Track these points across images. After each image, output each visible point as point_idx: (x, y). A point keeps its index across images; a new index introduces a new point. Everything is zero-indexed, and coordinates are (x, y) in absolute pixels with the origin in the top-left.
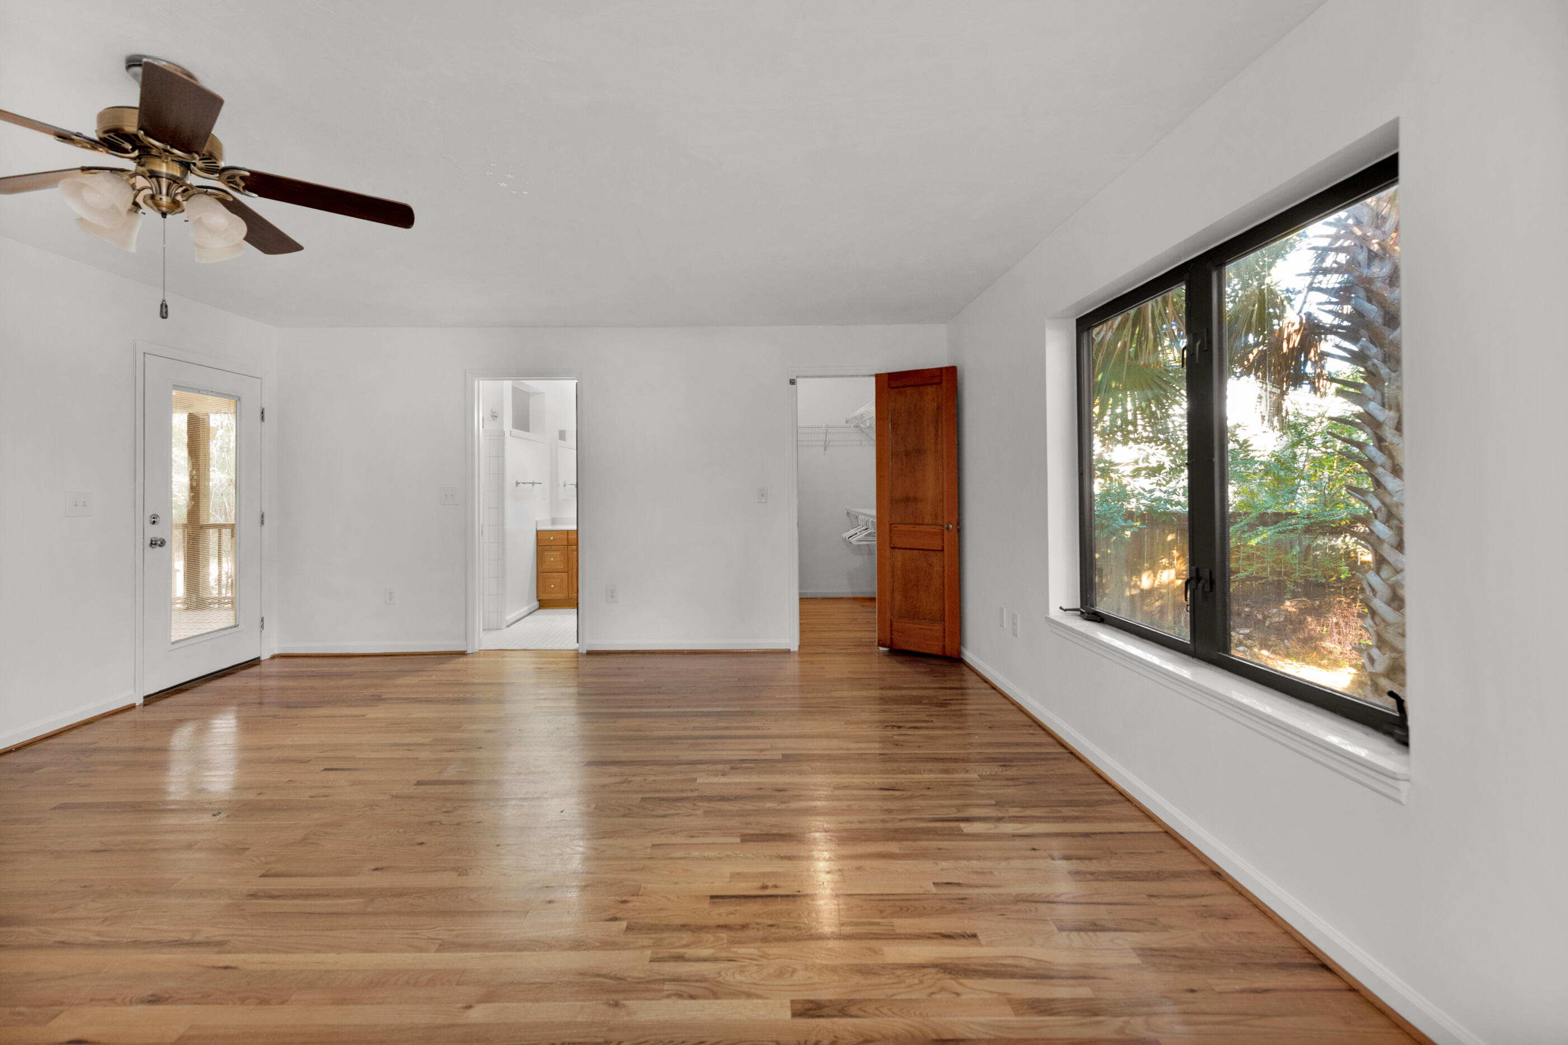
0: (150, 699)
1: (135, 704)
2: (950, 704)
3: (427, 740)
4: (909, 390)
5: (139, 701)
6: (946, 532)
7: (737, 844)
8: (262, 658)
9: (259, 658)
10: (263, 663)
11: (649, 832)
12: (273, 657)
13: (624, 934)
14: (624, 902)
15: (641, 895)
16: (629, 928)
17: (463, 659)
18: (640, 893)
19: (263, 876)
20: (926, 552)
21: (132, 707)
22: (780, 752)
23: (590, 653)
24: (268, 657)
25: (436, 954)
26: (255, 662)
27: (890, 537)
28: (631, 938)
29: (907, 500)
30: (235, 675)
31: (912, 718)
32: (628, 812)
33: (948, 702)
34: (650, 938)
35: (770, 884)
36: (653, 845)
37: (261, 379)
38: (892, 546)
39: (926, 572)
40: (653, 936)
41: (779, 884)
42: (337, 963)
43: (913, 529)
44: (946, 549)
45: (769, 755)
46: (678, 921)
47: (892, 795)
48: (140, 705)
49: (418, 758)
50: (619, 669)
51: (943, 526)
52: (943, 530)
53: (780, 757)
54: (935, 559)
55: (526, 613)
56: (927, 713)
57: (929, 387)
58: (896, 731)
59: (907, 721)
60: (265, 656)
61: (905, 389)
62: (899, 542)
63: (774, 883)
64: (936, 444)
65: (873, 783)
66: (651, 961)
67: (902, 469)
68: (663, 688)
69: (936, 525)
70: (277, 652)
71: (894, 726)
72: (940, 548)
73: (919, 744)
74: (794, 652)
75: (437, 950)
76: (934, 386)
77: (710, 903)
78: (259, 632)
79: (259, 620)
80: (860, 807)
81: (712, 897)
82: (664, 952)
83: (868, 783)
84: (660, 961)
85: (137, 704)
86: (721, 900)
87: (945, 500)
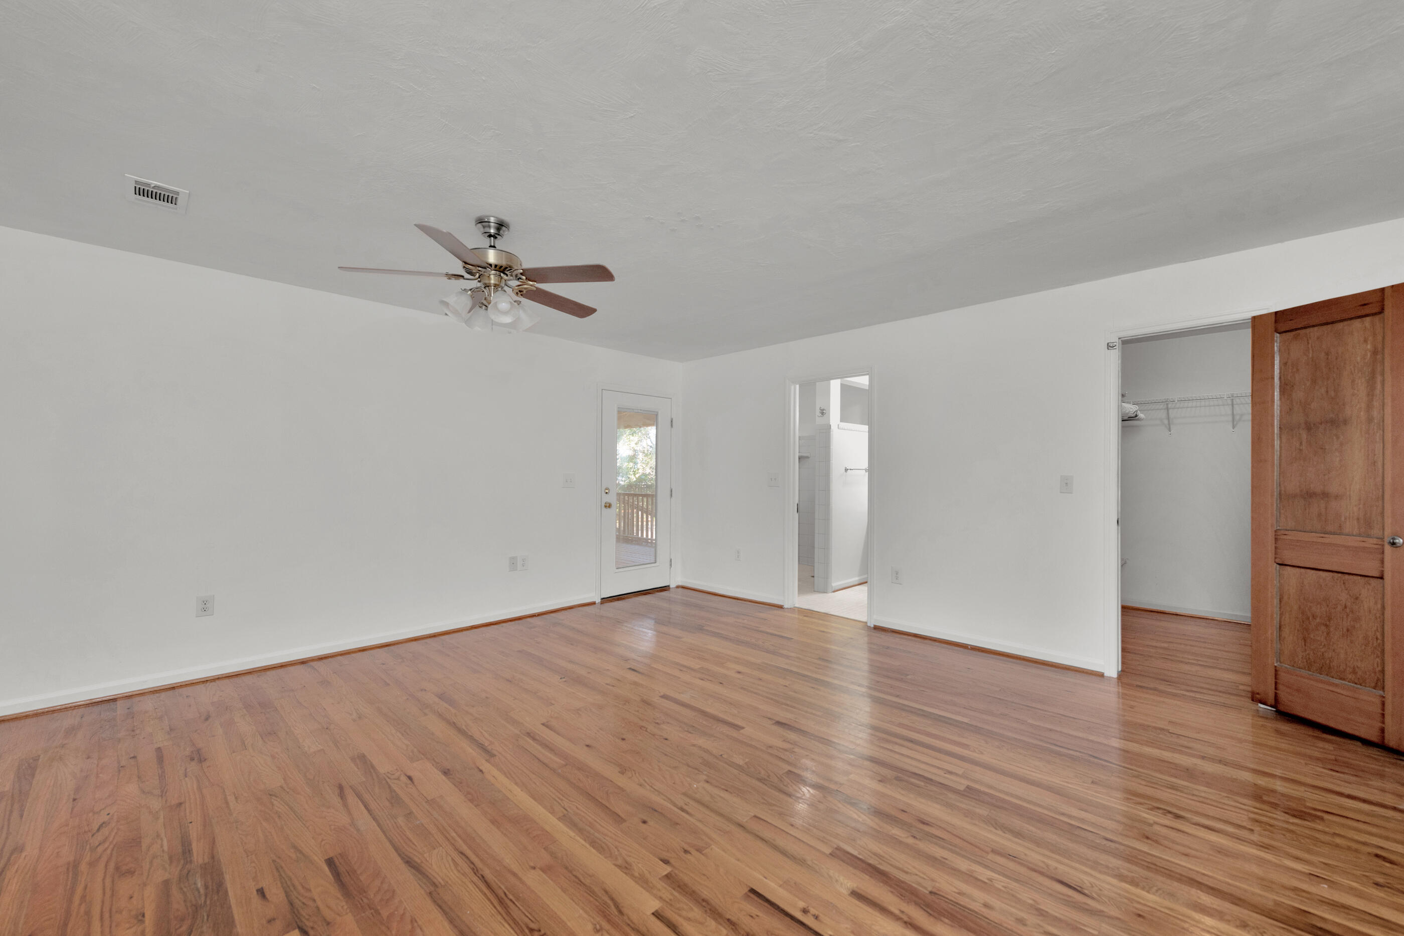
0: (605, 600)
1: (595, 602)
2: (1322, 819)
3: (697, 667)
4: (1314, 332)
5: (598, 600)
6: (1388, 548)
7: (824, 853)
8: (671, 587)
9: (669, 586)
10: (671, 590)
11: (763, 803)
12: (678, 587)
13: (660, 879)
14: (686, 851)
15: (703, 854)
16: (668, 877)
17: (779, 612)
18: (704, 852)
19: (543, 724)
20: (1347, 577)
21: (594, 603)
22: (966, 783)
23: (876, 628)
24: (675, 586)
25: (556, 820)
26: (665, 589)
27: (1276, 548)
28: (660, 885)
29: (1309, 495)
30: (654, 595)
31: (1212, 811)
32: (766, 778)
33: (1319, 814)
34: (672, 894)
35: (813, 911)
36: (755, 816)
37: (671, 399)
38: (1278, 561)
39: (1346, 607)
40: (676, 894)
41: (822, 917)
42: (516, 796)
43: (1320, 540)
44: (1388, 576)
45: (949, 780)
46: (705, 893)
47: (1070, 896)
48: (598, 603)
49: (680, 678)
50: (888, 648)
51: (1382, 539)
52: (1383, 545)
53: (962, 788)
54: (1367, 592)
55: (857, 583)
56: (1252, 816)
57: (1357, 324)
58: (1168, 821)
59: (1197, 813)
60: (673, 585)
61: (1308, 330)
62: (1289, 556)
63: (817, 913)
64: (1369, 407)
65: (1056, 868)
66: (653, 914)
67: (1301, 450)
68: (909, 677)
69: (1369, 536)
70: (680, 584)
71: (1170, 812)
72: (1377, 574)
73: (1188, 851)
74: (1110, 678)
75: (560, 818)
76: (1368, 319)
77: (746, 893)
78: (669, 569)
79: (669, 560)
80: (1005, 887)
81: (753, 891)
82: (669, 914)
83: (1048, 866)
84: (658, 918)
85: (597, 602)
86: (756, 898)
87: (1387, 497)
